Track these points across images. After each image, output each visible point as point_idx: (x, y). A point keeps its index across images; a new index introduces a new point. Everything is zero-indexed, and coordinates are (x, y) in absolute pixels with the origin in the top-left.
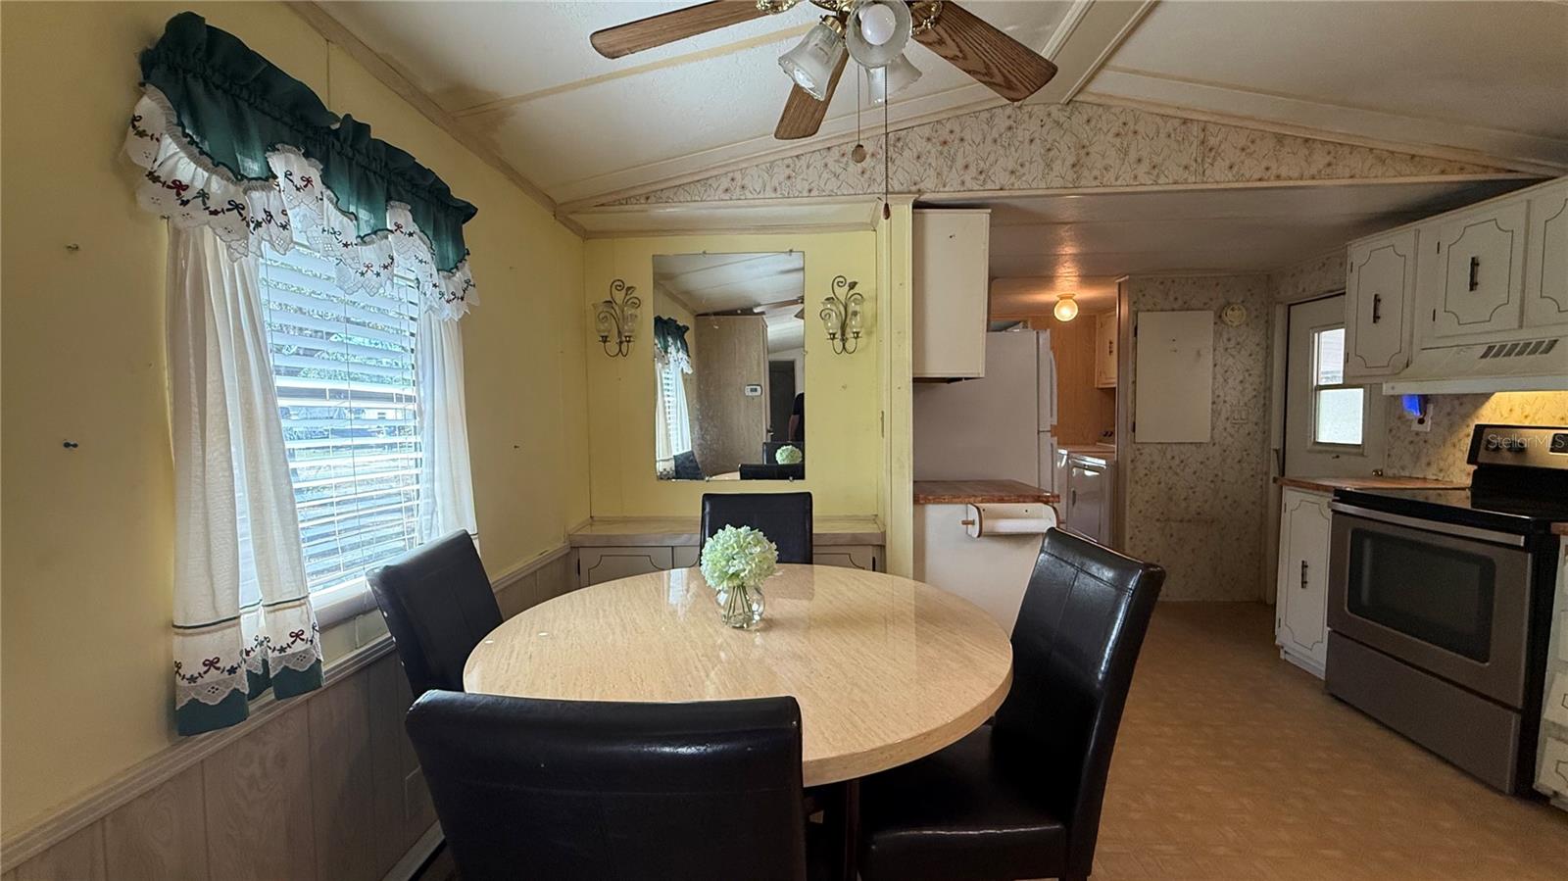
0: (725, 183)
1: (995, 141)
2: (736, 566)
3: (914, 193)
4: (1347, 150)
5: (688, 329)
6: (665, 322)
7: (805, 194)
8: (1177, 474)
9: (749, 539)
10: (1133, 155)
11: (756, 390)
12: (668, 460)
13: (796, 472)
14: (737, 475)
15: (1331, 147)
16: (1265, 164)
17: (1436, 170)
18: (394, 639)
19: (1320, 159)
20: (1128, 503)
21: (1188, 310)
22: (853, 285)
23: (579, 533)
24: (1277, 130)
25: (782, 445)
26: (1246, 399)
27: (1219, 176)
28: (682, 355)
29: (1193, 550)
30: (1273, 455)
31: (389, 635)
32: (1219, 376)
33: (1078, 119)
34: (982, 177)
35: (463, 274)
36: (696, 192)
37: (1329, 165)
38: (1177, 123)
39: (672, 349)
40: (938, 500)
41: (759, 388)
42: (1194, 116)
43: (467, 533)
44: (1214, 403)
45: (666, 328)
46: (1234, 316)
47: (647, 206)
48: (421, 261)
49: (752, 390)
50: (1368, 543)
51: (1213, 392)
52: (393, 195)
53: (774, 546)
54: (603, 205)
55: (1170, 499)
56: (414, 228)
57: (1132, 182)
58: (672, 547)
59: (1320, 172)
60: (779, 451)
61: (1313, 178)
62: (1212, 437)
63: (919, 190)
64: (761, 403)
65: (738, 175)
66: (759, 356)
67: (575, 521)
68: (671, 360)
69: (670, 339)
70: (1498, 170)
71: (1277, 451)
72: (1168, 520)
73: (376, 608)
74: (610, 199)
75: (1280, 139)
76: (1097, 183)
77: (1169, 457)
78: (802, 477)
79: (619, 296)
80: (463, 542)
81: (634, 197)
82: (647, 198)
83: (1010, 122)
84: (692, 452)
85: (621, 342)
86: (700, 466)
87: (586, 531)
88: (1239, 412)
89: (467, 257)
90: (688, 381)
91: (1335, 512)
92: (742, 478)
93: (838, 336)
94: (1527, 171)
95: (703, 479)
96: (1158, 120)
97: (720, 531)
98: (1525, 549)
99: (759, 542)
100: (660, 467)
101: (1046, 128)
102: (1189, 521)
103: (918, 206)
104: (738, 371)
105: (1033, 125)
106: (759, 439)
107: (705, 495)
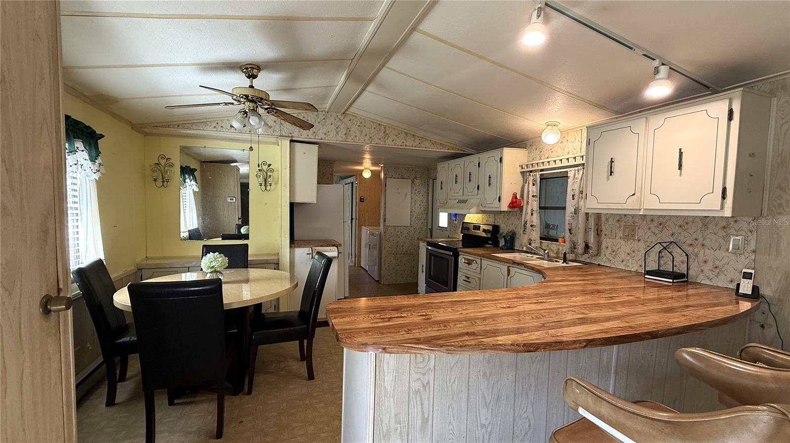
0: (214, 124)
1: (319, 122)
2: (213, 264)
3: (290, 137)
4: (424, 140)
5: (196, 170)
6: (185, 168)
7: (248, 132)
8: (399, 237)
9: (218, 256)
10: (364, 133)
11: (233, 199)
12: (185, 232)
13: (246, 237)
14: (221, 239)
15: (420, 138)
16: (402, 141)
17: (447, 148)
18: (81, 293)
19: (417, 142)
20: (383, 248)
21: (402, 178)
22: (270, 165)
23: (143, 263)
24: (406, 131)
25: (244, 226)
26: (421, 211)
27: (389, 143)
28: (193, 183)
29: (405, 265)
30: (429, 230)
31: (79, 291)
32: (413, 203)
33: (347, 119)
34: (315, 134)
35: (99, 161)
36: (201, 126)
37: (420, 143)
38: (377, 125)
39: (188, 180)
40: (299, 246)
41: (234, 198)
42: (382, 124)
43: (101, 259)
44: (411, 212)
45: (186, 171)
46: (417, 182)
47: (178, 129)
48: (85, 160)
49: (231, 199)
50: (432, 257)
51: (411, 209)
52: (76, 136)
53: (227, 258)
54: (156, 126)
55: (397, 246)
56: (83, 149)
57: (363, 142)
58: (189, 267)
59: (417, 145)
60: (242, 228)
61: (415, 147)
62: (411, 224)
63: (292, 136)
64: (235, 205)
65: (220, 122)
66: (235, 184)
67: (139, 258)
68: (187, 185)
69: (187, 176)
70: (461, 150)
71: (430, 229)
72: (397, 254)
73: (74, 282)
74: (161, 124)
75: (406, 134)
76: (352, 141)
77: (397, 231)
78: (248, 239)
79: (163, 162)
80: (100, 262)
81: (172, 125)
82: (178, 126)
83: (324, 117)
84: (198, 228)
85: (163, 182)
86: (202, 235)
87: (145, 262)
88: (419, 216)
89: (100, 154)
90: (196, 194)
91: (427, 249)
92: (222, 239)
93: (263, 184)
94: (468, 151)
95: (203, 240)
96: (372, 123)
97: (208, 254)
98: (452, 256)
99: (221, 257)
100: (182, 235)
101: (336, 121)
102: (403, 254)
103: (291, 141)
104: (223, 190)
105: (332, 119)
106: (234, 222)
107: (203, 245)
